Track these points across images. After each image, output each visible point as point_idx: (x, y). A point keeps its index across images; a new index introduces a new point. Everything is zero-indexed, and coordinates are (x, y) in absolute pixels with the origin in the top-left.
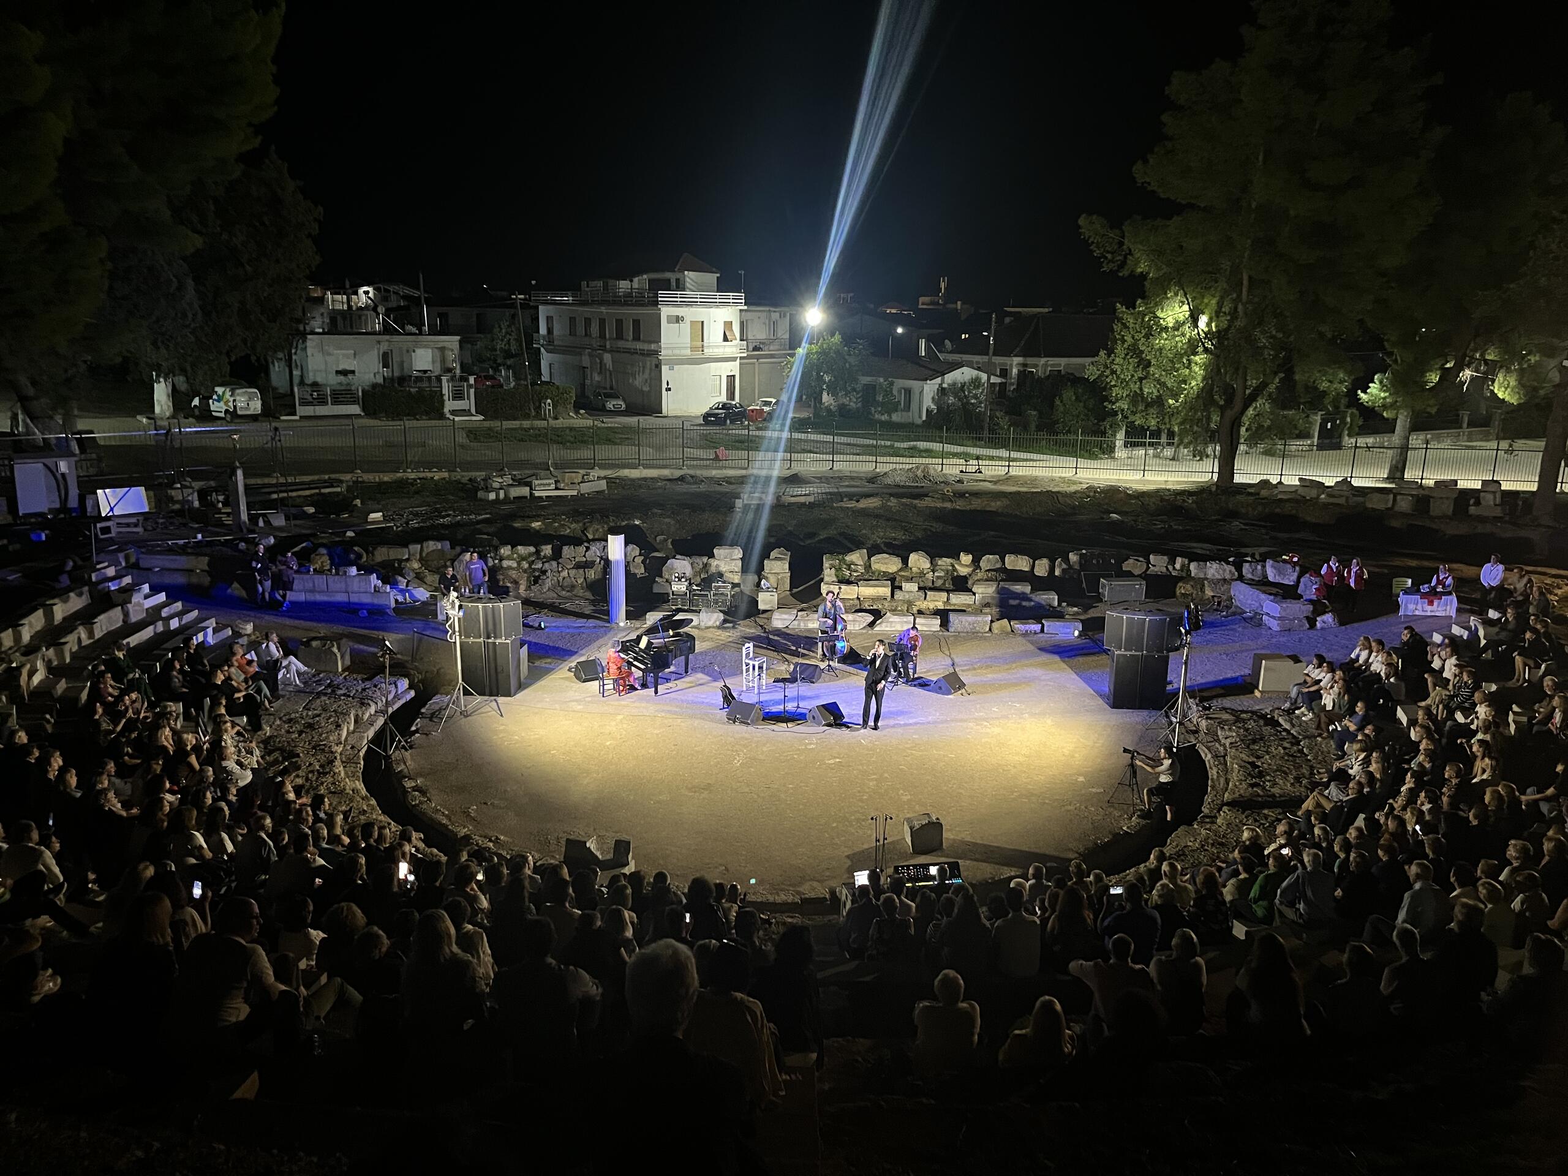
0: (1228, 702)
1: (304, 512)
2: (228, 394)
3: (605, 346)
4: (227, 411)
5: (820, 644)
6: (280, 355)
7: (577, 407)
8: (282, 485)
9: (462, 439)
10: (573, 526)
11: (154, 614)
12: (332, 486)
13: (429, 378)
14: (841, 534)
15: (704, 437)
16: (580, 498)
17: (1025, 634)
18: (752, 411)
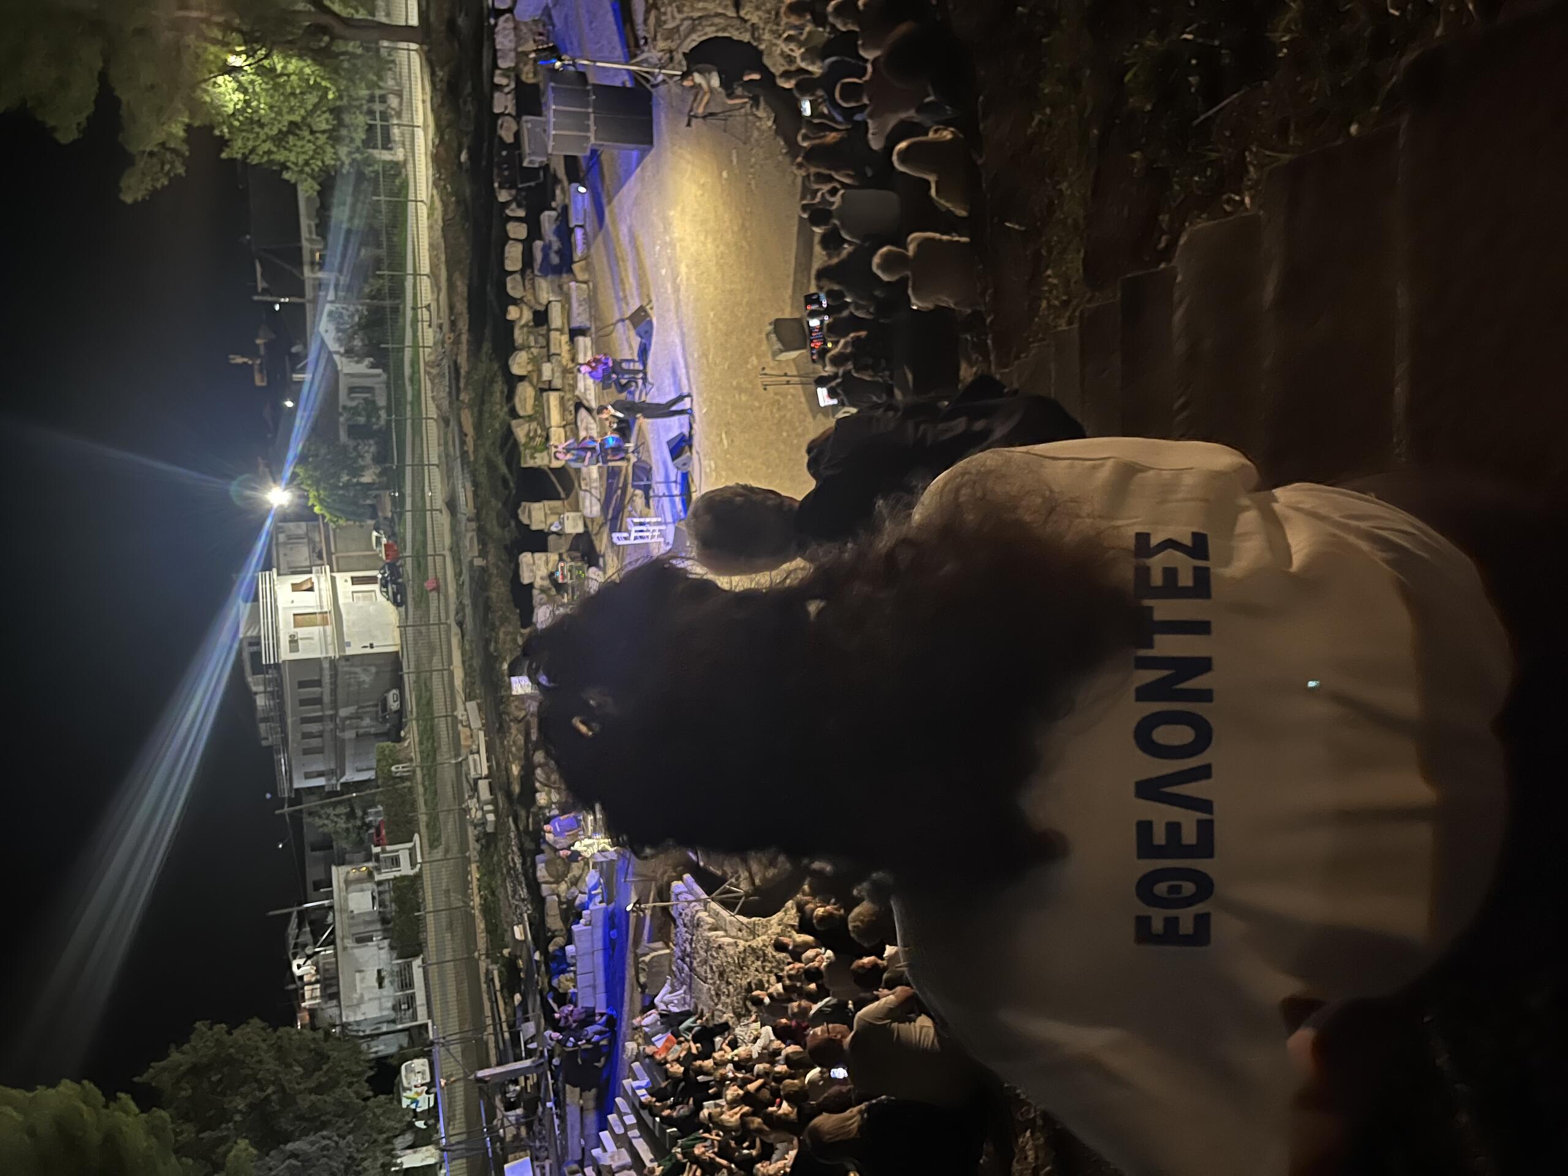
0: (639, 18)
1: (521, 1004)
2: (408, 1094)
3: (331, 716)
4: (427, 1092)
5: (611, 464)
6: (364, 1046)
7: (399, 739)
8: (495, 1029)
9: (439, 853)
10: (514, 731)
11: (623, 1141)
12: (492, 980)
13: (380, 893)
14: (502, 449)
15: (417, 606)
16: (487, 728)
17: (587, 244)
18: (387, 555)
